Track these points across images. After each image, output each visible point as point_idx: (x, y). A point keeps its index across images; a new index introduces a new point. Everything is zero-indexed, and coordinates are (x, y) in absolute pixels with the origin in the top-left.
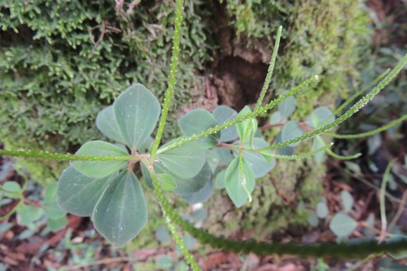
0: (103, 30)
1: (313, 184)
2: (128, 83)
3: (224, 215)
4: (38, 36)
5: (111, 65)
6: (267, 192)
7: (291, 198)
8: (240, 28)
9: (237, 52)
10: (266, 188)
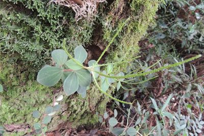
0: (64, 22)
1: (103, 105)
2: (60, 42)
3: (63, 112)
4: (39, 15)
5: (58, 34)
6: (85, 105)
7: (93, 110)
8: (105, 38)
9: (98, 45)
10: (86, 102)
